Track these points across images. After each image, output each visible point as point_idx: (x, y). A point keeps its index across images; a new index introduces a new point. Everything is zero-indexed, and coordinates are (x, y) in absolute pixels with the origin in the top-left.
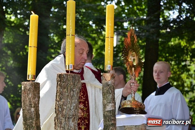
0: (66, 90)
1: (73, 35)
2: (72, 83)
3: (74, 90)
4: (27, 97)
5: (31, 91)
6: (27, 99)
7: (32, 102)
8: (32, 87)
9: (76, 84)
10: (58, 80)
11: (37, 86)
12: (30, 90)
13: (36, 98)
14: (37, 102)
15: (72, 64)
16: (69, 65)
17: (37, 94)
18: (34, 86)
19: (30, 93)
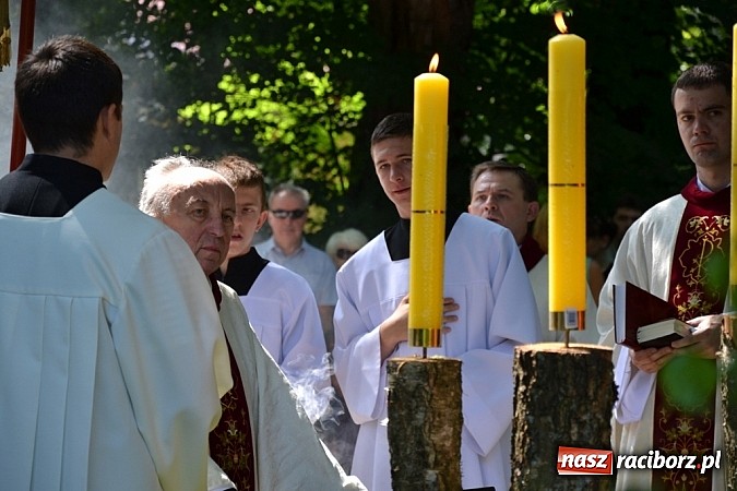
0: (550, 419)
1: (576, 185)
2: (572, 391)
3: (585, 418)
4: (409, 424)
5: (422, 401)
6: (409, 430)
7: (428, 445)
8: (428, 381)
9: (591, 393)
10: (518, 377)
11: (446, 378)
12: (417, 394)
13: (446, 427)
14: (448, 444)
15: (576, 310)
16: (562, 313)
17: (447, 411)
18: (436, 379)
19: (417, 407)
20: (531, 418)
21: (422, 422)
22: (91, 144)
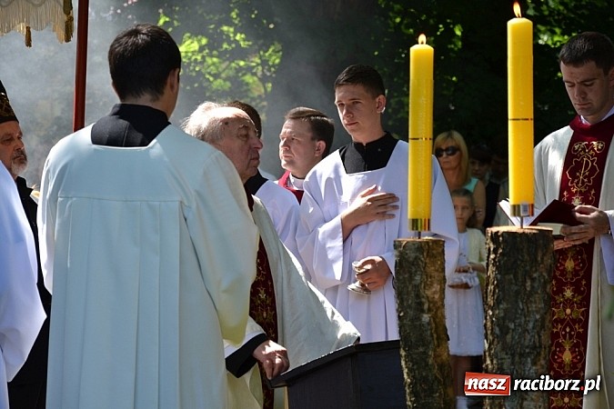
0: (512, 276)
1: (527, 119)
2: (526, 257)
3: (535, 275)
4: (410, 283)
5: (419, 267)
6: (410, 287)
7: (423, 297)
8: (423, 254)
9: (539, 259)
10: (489, 249)
11: (434, 252)
12: (415, 263)
13: (435, 285)
14: (437, 296)
15: (528, 203)
16: (519, 206)
17: (436, 274)
18: (428, 252)
19: (416, 271)
20: (499, 276)
21: (419, 282)
22: (162, 93)
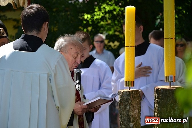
0: (165, 109)
1: (172, 38)
2: (171, 100)
3: (175, 108)
4: (125, 110)
5: (128, 103)
6: (125, 111)
7: (130, 116)
8: (130, 97)
10: (155, 96)
11: (136, 96)
12: (127, 101)
13: (136, 110)
14: (136, 115)
15: (172, 76)
16: (168, 77)
17: (136, 106)
18: (132, 96)
19: (127, 104)
20: (159, 108)
21: (129, 109)
